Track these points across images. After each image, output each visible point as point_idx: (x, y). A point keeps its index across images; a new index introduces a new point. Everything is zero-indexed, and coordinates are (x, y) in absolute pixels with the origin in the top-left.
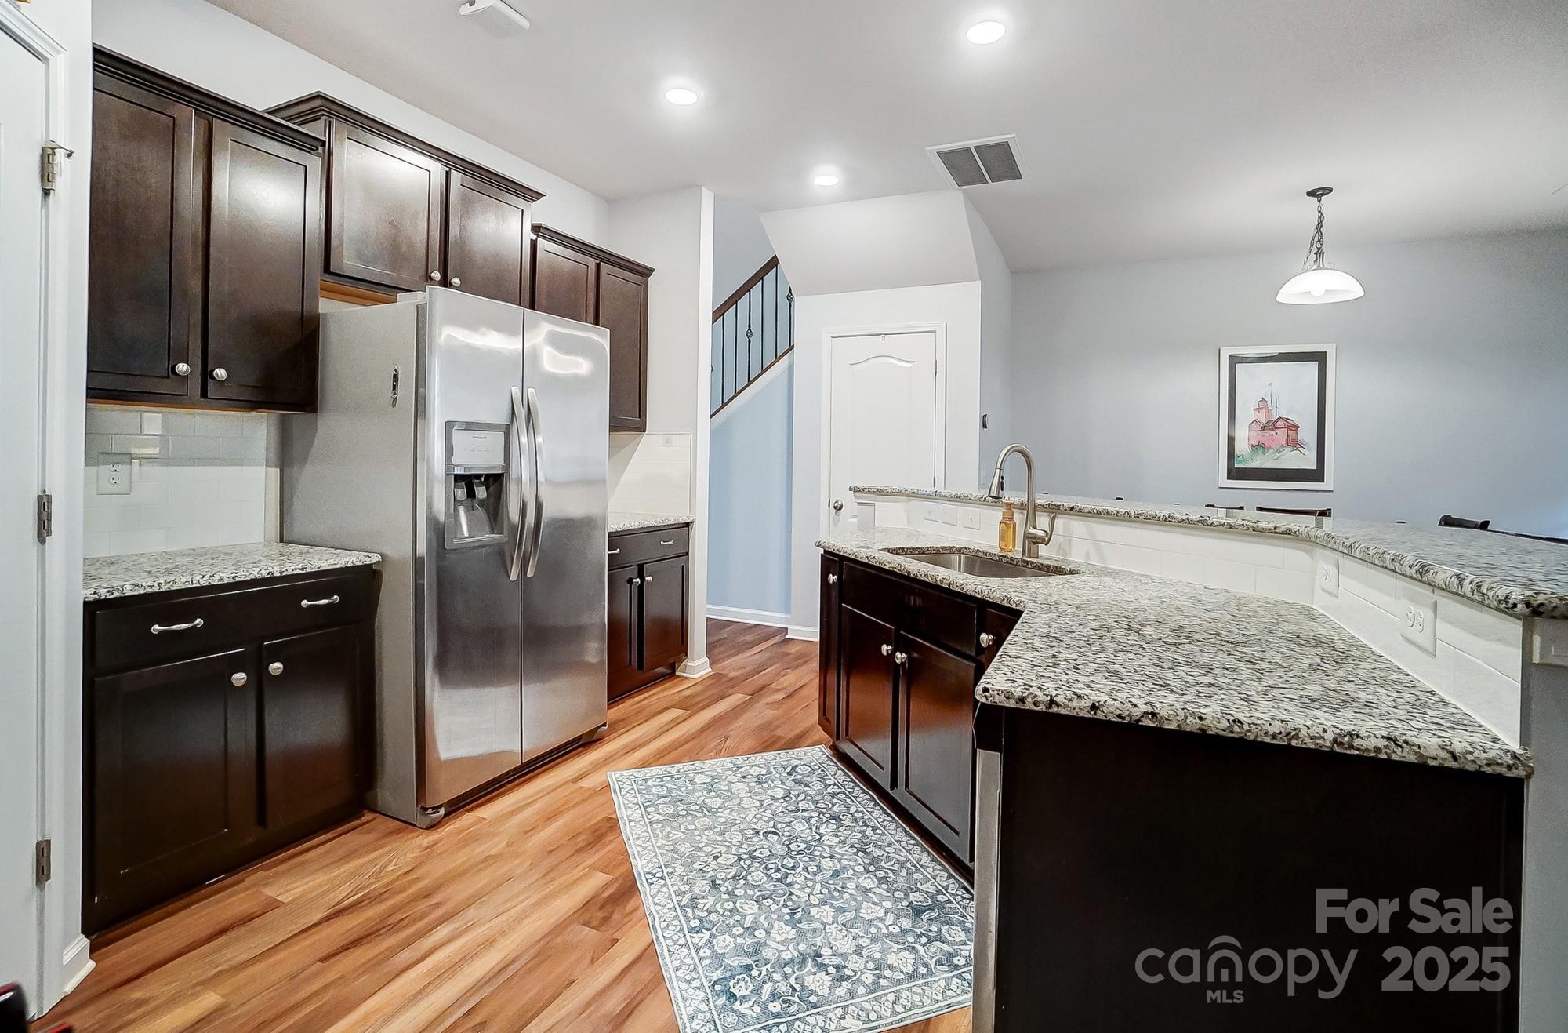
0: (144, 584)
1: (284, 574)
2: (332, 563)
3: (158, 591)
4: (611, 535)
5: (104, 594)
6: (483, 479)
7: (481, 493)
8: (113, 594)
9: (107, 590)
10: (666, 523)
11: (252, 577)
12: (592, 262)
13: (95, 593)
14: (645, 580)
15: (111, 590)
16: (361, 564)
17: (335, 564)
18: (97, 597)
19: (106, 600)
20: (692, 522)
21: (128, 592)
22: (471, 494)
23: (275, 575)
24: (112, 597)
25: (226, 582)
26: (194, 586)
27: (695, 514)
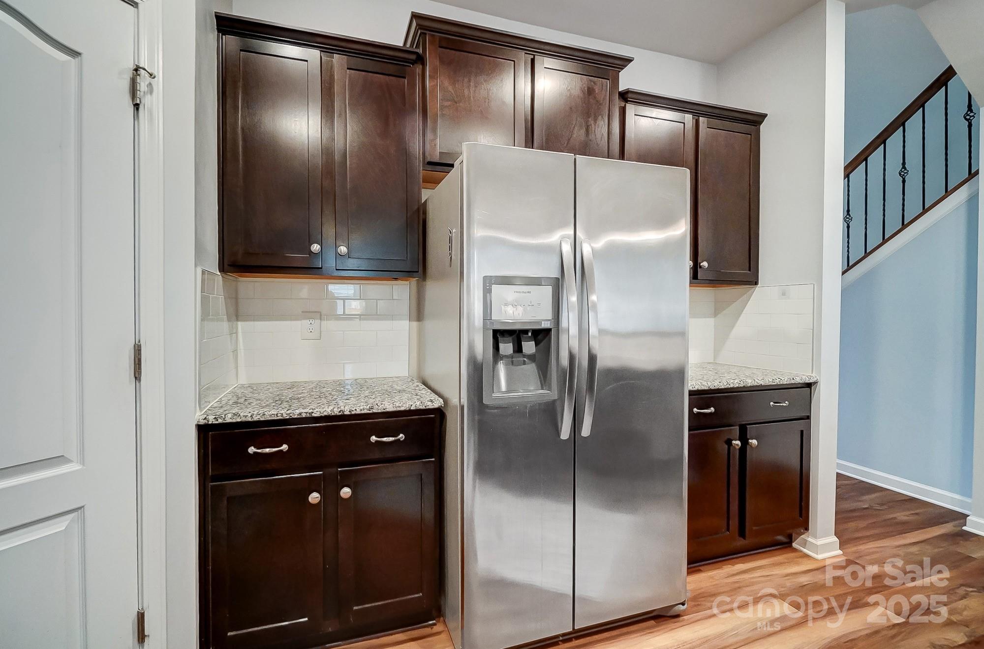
0: (242, 414)
1: (353, 413)
2: (397, 405)
3: (250, 420)
4: (692, 393)
5: (211, 420)
6: (530, 334)
7: (529, 347)
8: (217, 420)
9: (215, 416)
10: (777, 382)
11: (325, 414)
12: (689, 118)
13: (205, 418)
14: (747, 443)
15: (217, 416)
16: (424, 408)
17: (399, 407)
18: (207, 422)
19: (212, 425)
20: (815, 383)
21: (228, 420)
22: (518, 349)
23: (345, 413)
24: (217, 422)
25: (304, 416)
26: (278, 418)
27: (819, 373)
